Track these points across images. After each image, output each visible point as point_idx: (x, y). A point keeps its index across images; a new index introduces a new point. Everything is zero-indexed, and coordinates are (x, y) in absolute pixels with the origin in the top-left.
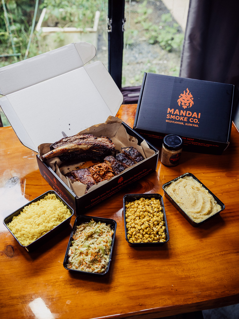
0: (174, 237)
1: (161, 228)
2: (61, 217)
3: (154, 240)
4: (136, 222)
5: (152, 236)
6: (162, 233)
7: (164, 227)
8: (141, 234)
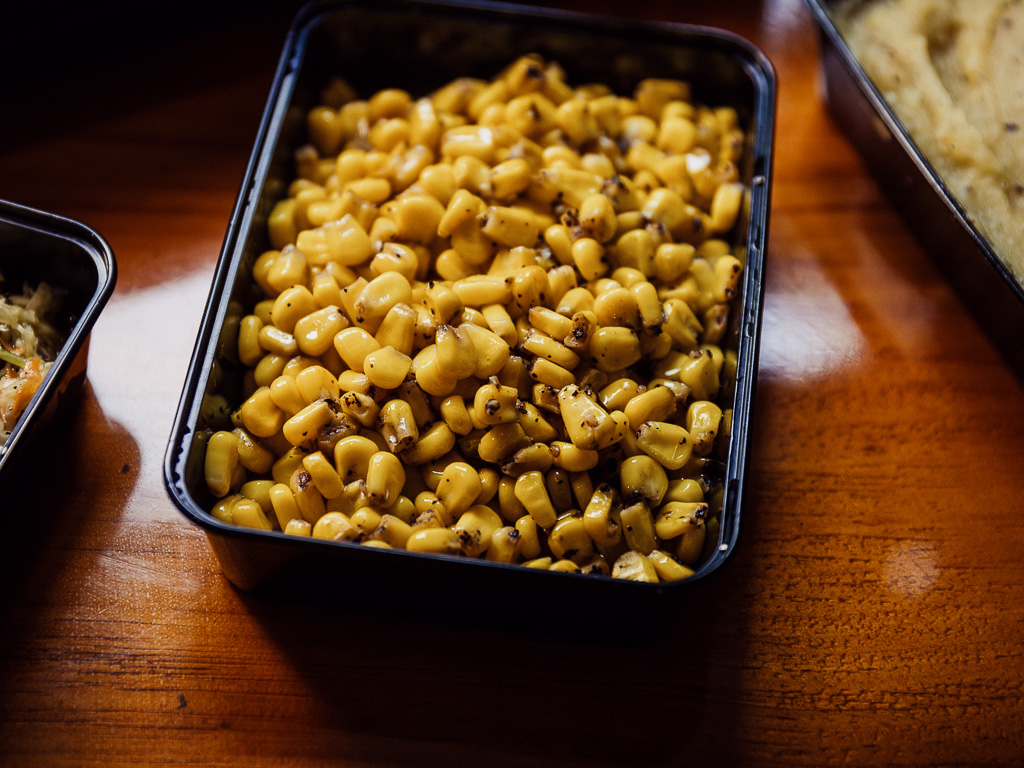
0: (819, 566)
1: (677, 412)
3: (544, 551)
4: (364, 292)
5: (529, 488)
6: (674, 476)
7: (704, 417)
8: (384, 446)
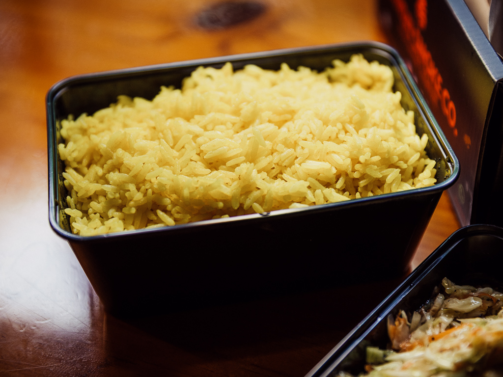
2: (363, 176)
